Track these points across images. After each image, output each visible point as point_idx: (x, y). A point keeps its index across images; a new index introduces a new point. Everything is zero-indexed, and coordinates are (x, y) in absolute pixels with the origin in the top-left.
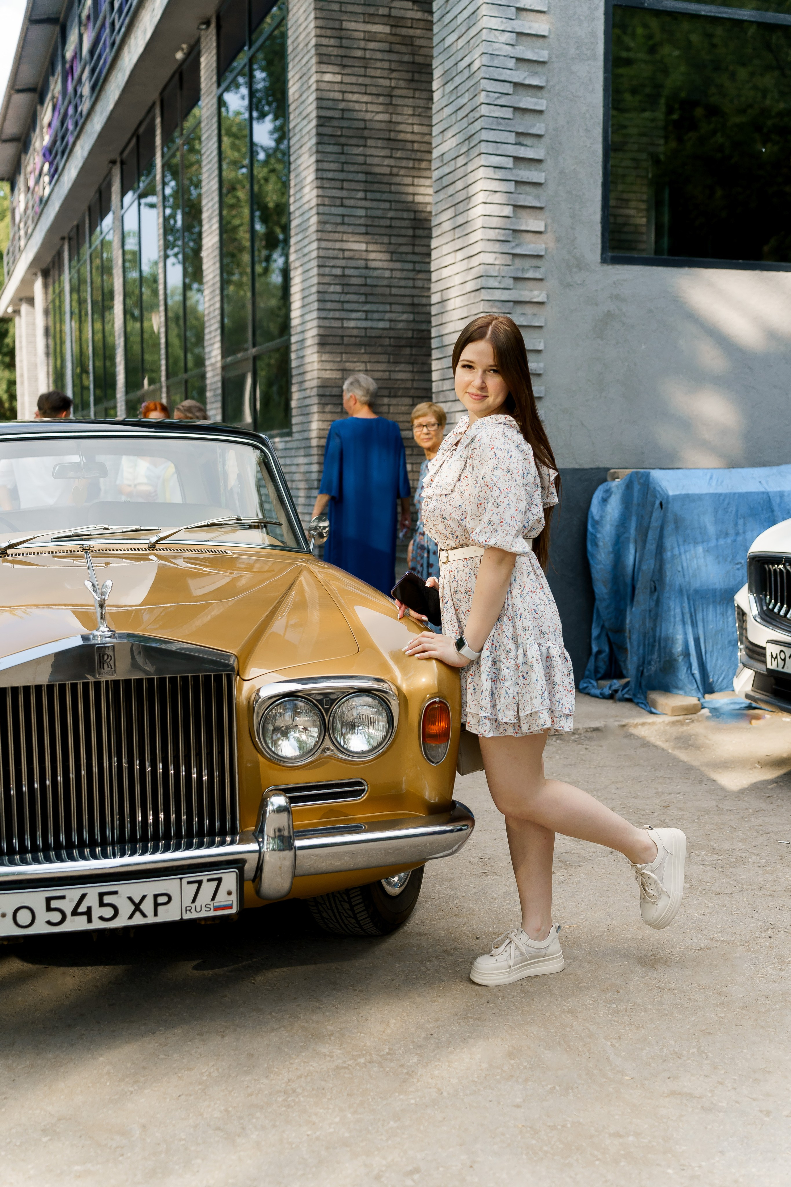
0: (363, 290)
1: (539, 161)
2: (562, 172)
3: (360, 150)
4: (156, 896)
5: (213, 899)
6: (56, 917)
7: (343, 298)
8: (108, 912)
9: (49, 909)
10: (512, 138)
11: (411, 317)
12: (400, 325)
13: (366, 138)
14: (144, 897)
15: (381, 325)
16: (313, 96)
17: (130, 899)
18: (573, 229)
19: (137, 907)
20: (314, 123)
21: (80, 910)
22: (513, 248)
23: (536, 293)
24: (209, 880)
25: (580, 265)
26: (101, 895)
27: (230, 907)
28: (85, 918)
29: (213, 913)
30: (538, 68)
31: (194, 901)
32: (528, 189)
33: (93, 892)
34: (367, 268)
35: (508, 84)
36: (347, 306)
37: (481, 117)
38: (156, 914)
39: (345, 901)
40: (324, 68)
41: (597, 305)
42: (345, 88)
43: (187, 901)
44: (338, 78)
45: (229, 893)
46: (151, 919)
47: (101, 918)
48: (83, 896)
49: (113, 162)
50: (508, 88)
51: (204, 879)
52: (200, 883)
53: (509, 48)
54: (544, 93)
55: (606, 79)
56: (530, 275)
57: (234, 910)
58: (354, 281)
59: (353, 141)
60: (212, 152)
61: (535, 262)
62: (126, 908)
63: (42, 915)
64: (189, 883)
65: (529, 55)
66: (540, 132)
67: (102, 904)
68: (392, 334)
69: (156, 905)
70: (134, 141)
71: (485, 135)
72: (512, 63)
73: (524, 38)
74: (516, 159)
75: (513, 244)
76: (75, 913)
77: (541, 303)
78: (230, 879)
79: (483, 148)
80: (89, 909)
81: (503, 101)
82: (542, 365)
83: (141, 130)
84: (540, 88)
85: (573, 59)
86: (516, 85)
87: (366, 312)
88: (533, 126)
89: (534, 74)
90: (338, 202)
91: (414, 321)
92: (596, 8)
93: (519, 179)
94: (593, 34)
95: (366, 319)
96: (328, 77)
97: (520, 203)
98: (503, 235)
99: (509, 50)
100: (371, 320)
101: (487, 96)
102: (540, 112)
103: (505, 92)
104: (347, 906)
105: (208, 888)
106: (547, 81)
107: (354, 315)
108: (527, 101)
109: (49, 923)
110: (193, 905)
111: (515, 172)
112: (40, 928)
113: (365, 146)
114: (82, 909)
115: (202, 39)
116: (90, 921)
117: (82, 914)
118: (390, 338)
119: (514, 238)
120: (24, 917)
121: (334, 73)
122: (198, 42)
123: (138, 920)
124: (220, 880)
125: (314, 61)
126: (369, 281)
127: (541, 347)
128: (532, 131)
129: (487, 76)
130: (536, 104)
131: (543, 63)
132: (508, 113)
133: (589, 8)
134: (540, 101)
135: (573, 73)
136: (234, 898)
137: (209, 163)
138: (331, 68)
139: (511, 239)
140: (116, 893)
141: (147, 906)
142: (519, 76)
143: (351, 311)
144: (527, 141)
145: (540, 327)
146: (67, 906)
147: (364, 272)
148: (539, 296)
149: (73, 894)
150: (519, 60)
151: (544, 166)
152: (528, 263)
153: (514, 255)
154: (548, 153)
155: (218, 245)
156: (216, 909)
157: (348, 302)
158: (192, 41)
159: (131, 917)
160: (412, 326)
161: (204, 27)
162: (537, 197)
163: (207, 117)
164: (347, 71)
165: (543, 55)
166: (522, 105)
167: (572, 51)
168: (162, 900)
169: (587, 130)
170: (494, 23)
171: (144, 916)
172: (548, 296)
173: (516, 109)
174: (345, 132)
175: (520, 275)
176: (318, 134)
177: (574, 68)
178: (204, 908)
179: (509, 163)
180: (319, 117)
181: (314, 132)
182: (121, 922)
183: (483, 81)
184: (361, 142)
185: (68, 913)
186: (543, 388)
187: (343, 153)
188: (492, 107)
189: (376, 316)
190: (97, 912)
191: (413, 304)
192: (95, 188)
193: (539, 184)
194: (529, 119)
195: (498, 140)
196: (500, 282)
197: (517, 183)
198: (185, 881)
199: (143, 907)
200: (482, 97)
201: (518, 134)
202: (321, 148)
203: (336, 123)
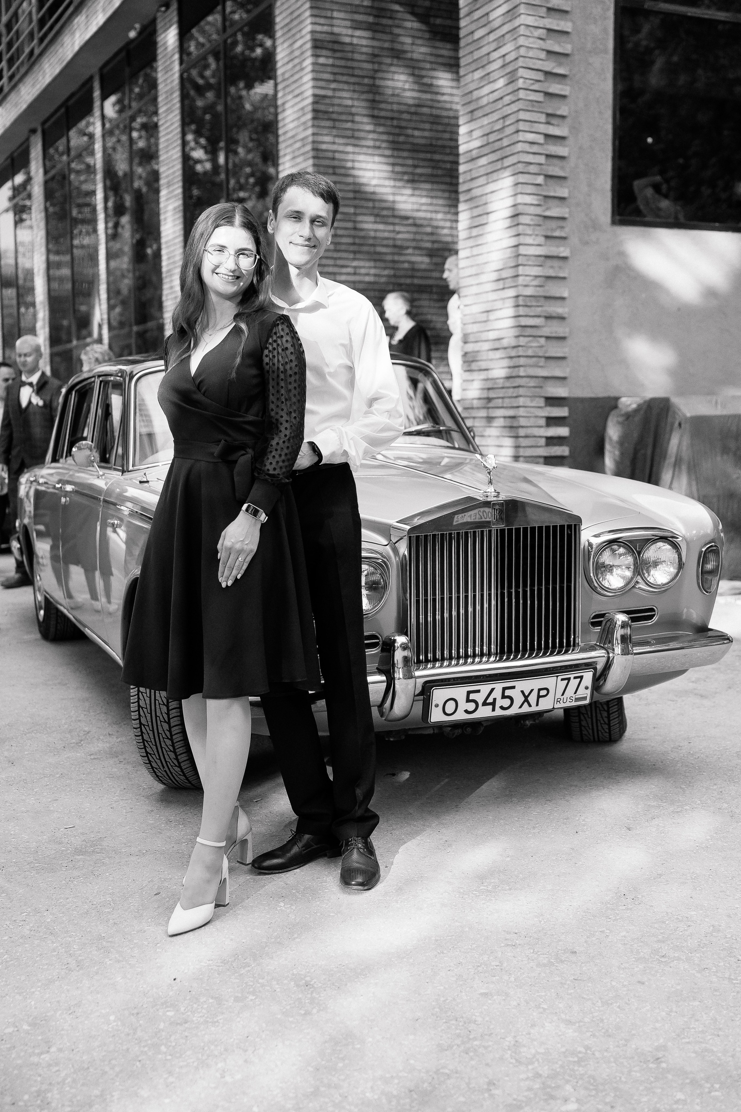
0: (352, 248)
1: (563, 138)
2: (581, 148)
3: (349, 125)
4: (539, 690)
5: (575, 693)
6: (471, 706)
7: (335, 255)
8: (506, 703)
9: (468, 700)
10: (543, 118)
11: (392, 272)
12: (383, 280)
13: (353, 115)
14: (532, 690)
15: (367, 279)
16: (309, 76)
17: (522, 692)
18: (589, 195)
19: (526, 700)
20: (310, 100)
21: (489, 701)
22: (544, 211)
23: (562, 249)
24: (575, 678)
25: (595, 226)
26: (504, 689)
27: (585, 698)
28: (491, 707)
29: (574, 704)
30: (563, 59)
31: (563, 695)
32: (556, 161)
33: (499, 686)
34: (355, 229)
35: (540, 73)
36: (339, 262)
37: (519, 100)
38: (537, 705)
39: (605, 710)
40: (319, 52)
41: (608, 259)
42: (336, 70)
43: (559, 695)
44: (330, 61)
45: (587, 688)
46: (534, 709)
47: (502, 708)
48: (493, 690)
49: (33, 131)
50: (540, 76)
51: (572, 676)
52: (569, 679)
53: (541, 42)
54: (568, 81)
55: (615, 70)
56: (557, 234)
57: (587, 702)
58: (344, 240)
59: (344, 117)
60: (172, 124)
61: (561, 223)
62: (519, 699)
63: (463, 705)
64: (562, 680)
65: (557, 49)
66: (564, 114)
67: (504, 697)
68: (376, 287)
69: (539, 697)
70: (63, 110)
71: (522, 115)
72: (543, 55)
73: (552, 34)
74: (547, 136)
75: (544, 208)
76: (485, 704)
77: (565, 258)
78: (588, 676)
79: (522, 126)
80: (495, 699)
81: (536, 87)
82: (566, 310)
83: (71, 102)
84: (564, 76)
85: (590, 52)
86: (547, 73)
87: (355, 267)
88: (559, 108)
89: (560, 64)
90: (331, 171)
91: (395, 276)
92: (608, 9)
93: (548, 153)
94: (605, 30)
95: (355, 274)
96: (322, 60)
97: (550, 173)
98: (538, 200)
99: (540, 44)
100: (359, 274)
101: (524, 82)
102: (564, 97)
103: (538, 78)
104: (605, 714)
105: (574, 683)
106: (570, 71)
107: (344, 270)
108: (555, 88)
109: (466, 711)
110: (562, 698)
111: (545, 147)
112: (460, 716)
113: (353, 121)
114: (490, 700)
115: (159, 21)
116: (494, 710)
117: (489, 704)
118: (375, 290)
119: (545, 202)
120: (450, 707)
121: (327, 57)
122: (153, 22)
123: (526, 709)
124: (581, 677)
125: (309, 45)
126: (357, 241)
127: (566, 294)
128: (559, 113)
129: (524, 65)
130: (562, 90)
131: (566, 55)
132: (540, 97)
133: (603, 9)
134: (565, 87)
135: (590, 64)
136: (589, 692)
137: (168, 134)
138: (324, 52)
139: (542, 203)
140: (513, 687)
141: (533, 699)
142: (549, 66)
143: (343, 266)
144: (554, 121)
145: (564, 278)
146: (480, 698)
147: (352, 232)
148: (563, 251)
149: (485, 688)
150: (549, 52)
151: (567, 142)
152: (553, 224)
153: (546, 217)
154: (570, 132)
155: (181, 208)
156: (577, 700)
157: (340, 258)
158: (145, 22)
159: (520, 707)
160: (393, 280)
161: (163, 9)
162: (562, 168)
163: (166, 92)
164: (338, 55)
165: (567, 48)
166: (551, 90)
167: (589, 46)
168: (543, 693)
169: (600, 113)
170: (530, 21)
171: (530, 706)
172: (571, 252)
173: (547, 94)
174: (336, 109)
175: (549, 234)
176: (314, 111)
177: (591, 60)
178: (569, 700)
179: (540, 139)
180: (315, 95)
181: (310, 108)
182: (514, 711)
183: (521, 70)
184: (350, 118)
185: (480, 704)
186: (567, 330)
187: (334, 127)
188: (528, 92)
189: (363, 271)
190: (500, 702)
191: (394, 261)
192: (7, 154)
193: (562, 158)
194: (556, 102)
195: (532, 120)
196: (534, 240)
197: (548, 156)
198: (560, 678)
199: (529, 699)
200: (520, 83)
201: (548, 115)
202: (316, 123)
203: (328, 101)
